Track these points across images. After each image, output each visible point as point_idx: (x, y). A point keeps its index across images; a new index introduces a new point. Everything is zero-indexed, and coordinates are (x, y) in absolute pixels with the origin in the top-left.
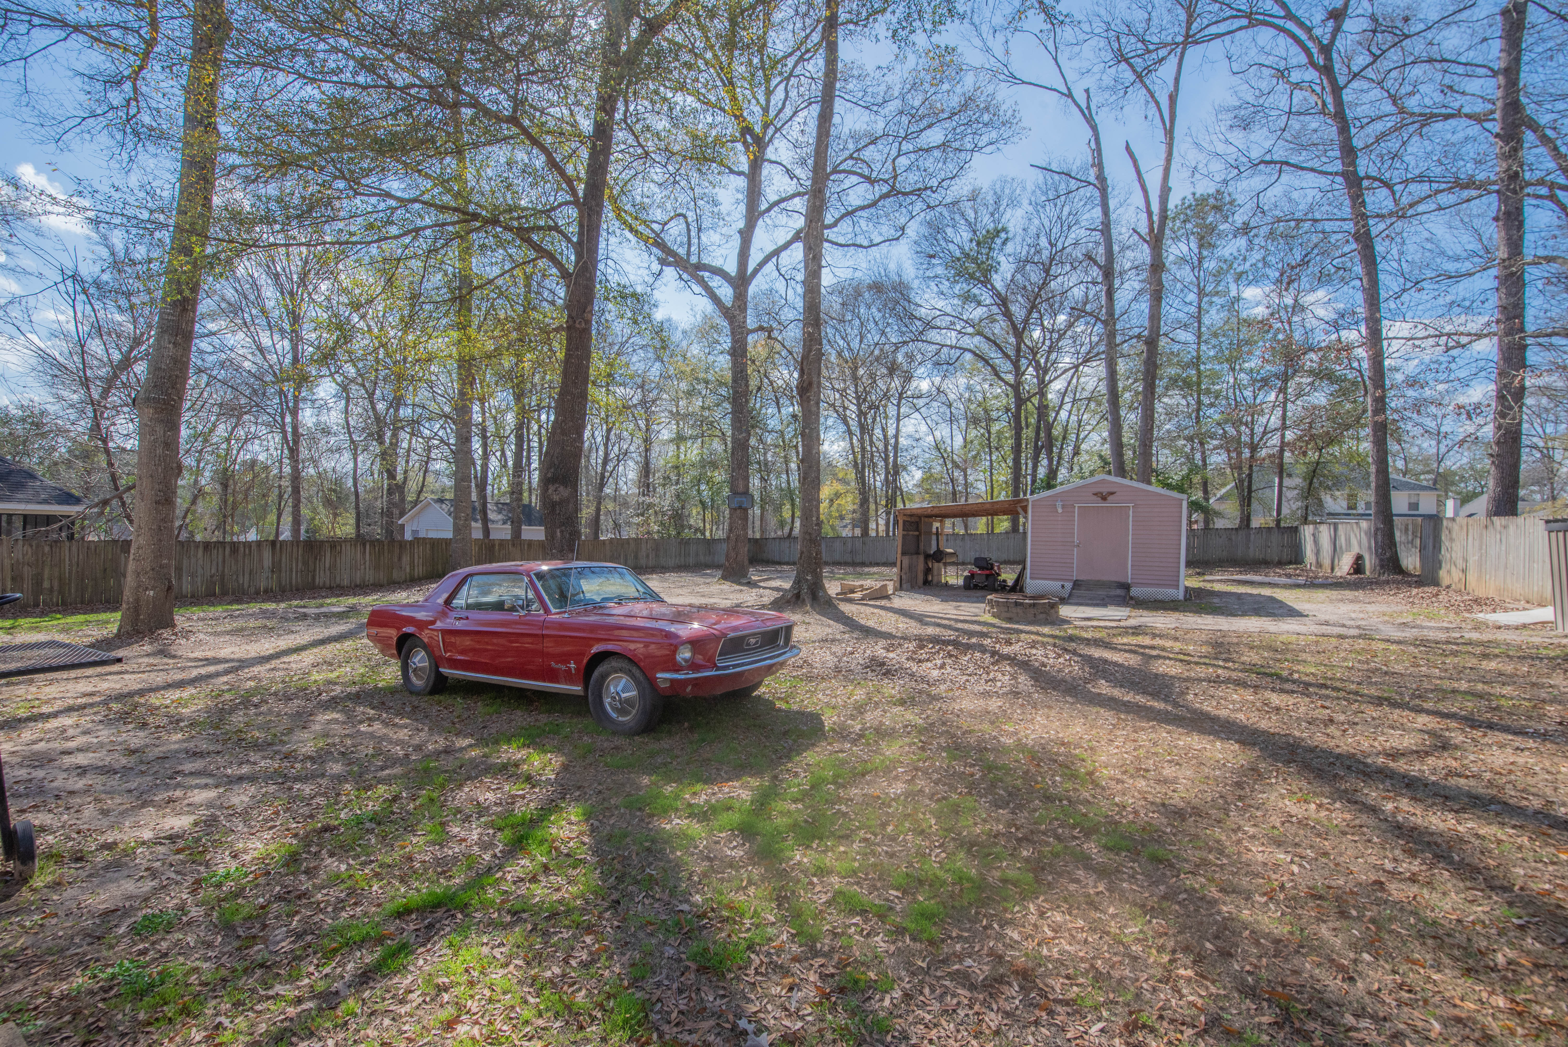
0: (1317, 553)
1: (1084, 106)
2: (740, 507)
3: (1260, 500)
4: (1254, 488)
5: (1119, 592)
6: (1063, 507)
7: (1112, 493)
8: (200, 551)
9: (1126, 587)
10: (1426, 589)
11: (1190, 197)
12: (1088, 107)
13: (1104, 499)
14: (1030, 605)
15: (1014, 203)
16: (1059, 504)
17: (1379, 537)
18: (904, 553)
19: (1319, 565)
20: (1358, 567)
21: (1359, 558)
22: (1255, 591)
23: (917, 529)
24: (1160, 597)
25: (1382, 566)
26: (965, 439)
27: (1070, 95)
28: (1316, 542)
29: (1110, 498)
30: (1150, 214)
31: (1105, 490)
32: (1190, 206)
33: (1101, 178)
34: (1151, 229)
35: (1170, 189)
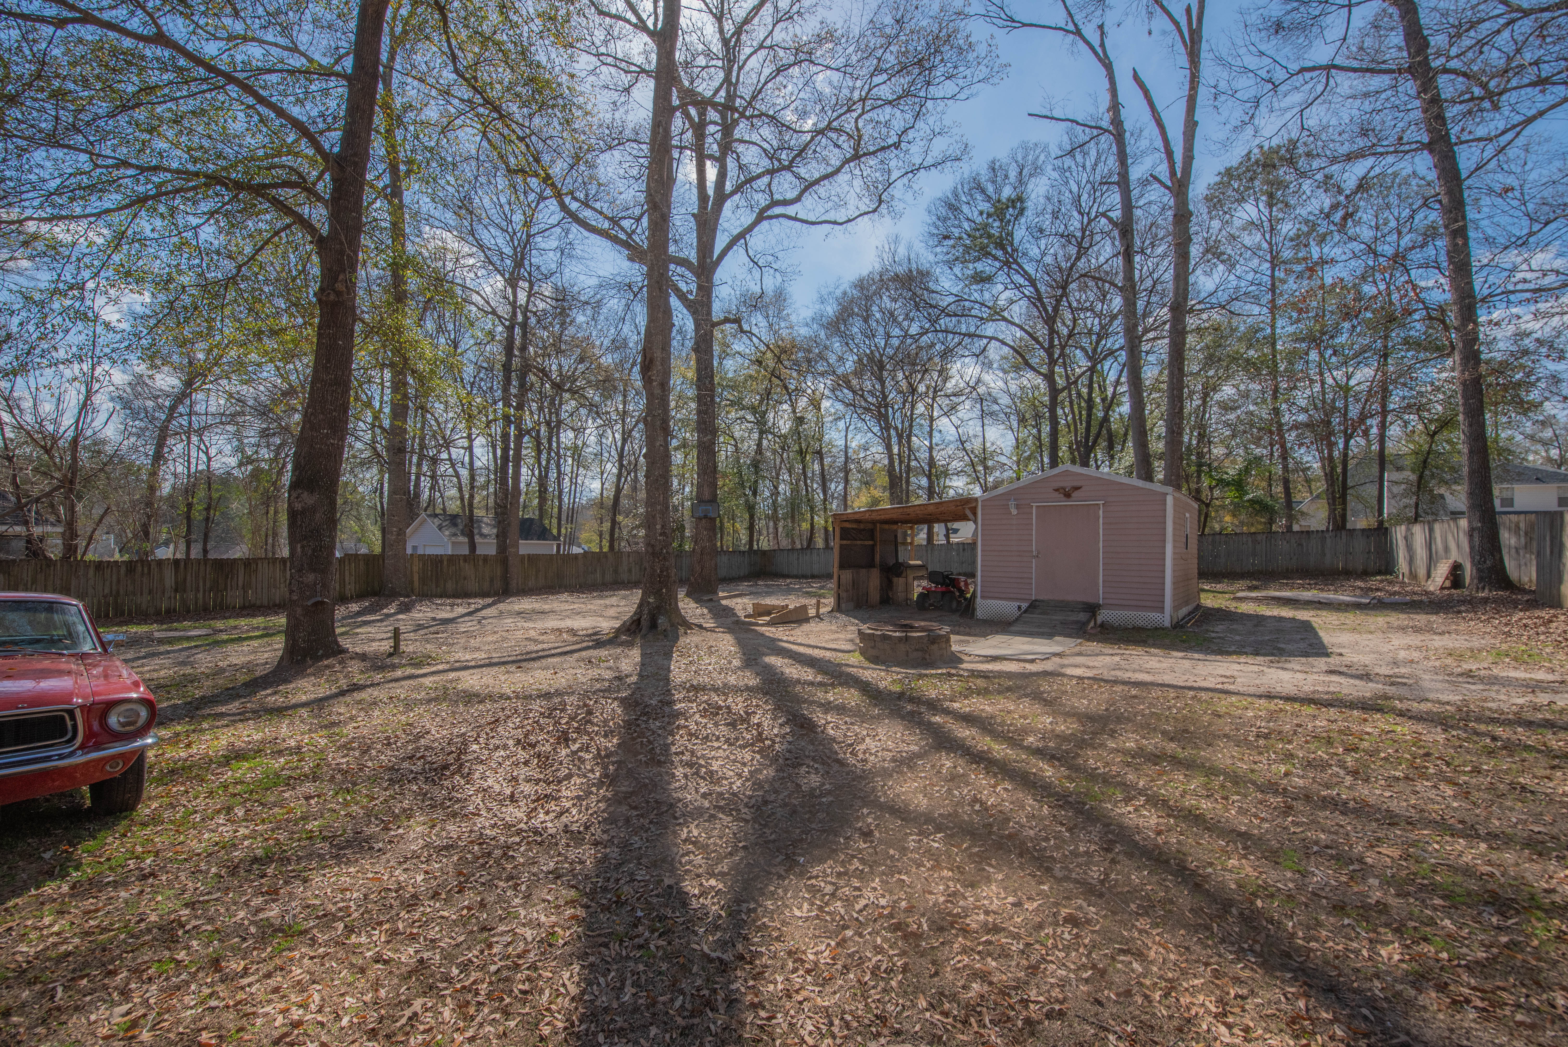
0: (1411, 561)
1: (1096, 44)
2: (706, 517)
3: (1358, 497)
4: (1350, 483)
5: (1082, 616)
6: (1018, 507)
7: (1077, 488)
8: (91, 572)
9: (1092, 609)
10: (1537, 613)
11: (1256, 151)
12: (1102, 45)
13: (1068, 495)
14: (900, 639)
15: (1037, 170)
16: (1012, 503)
17: (1476, 539)
18: (842, 566)
19: (1413, 576)
20: (1455, 577)
21: (1456, 568)
22: (1286, 613)
23: (872, 538)
24: (1141, 623)
25: (1481, 579)
26: (1017, 440)
27: (1078, 32)
28: (1409, 548)
29: (1075, 494)
30: (1169, 154)
31: (1068, 484)
32: (1257, 162)
33: (1117, 122)
34: (1173, 173)
35: (1196, 124)
